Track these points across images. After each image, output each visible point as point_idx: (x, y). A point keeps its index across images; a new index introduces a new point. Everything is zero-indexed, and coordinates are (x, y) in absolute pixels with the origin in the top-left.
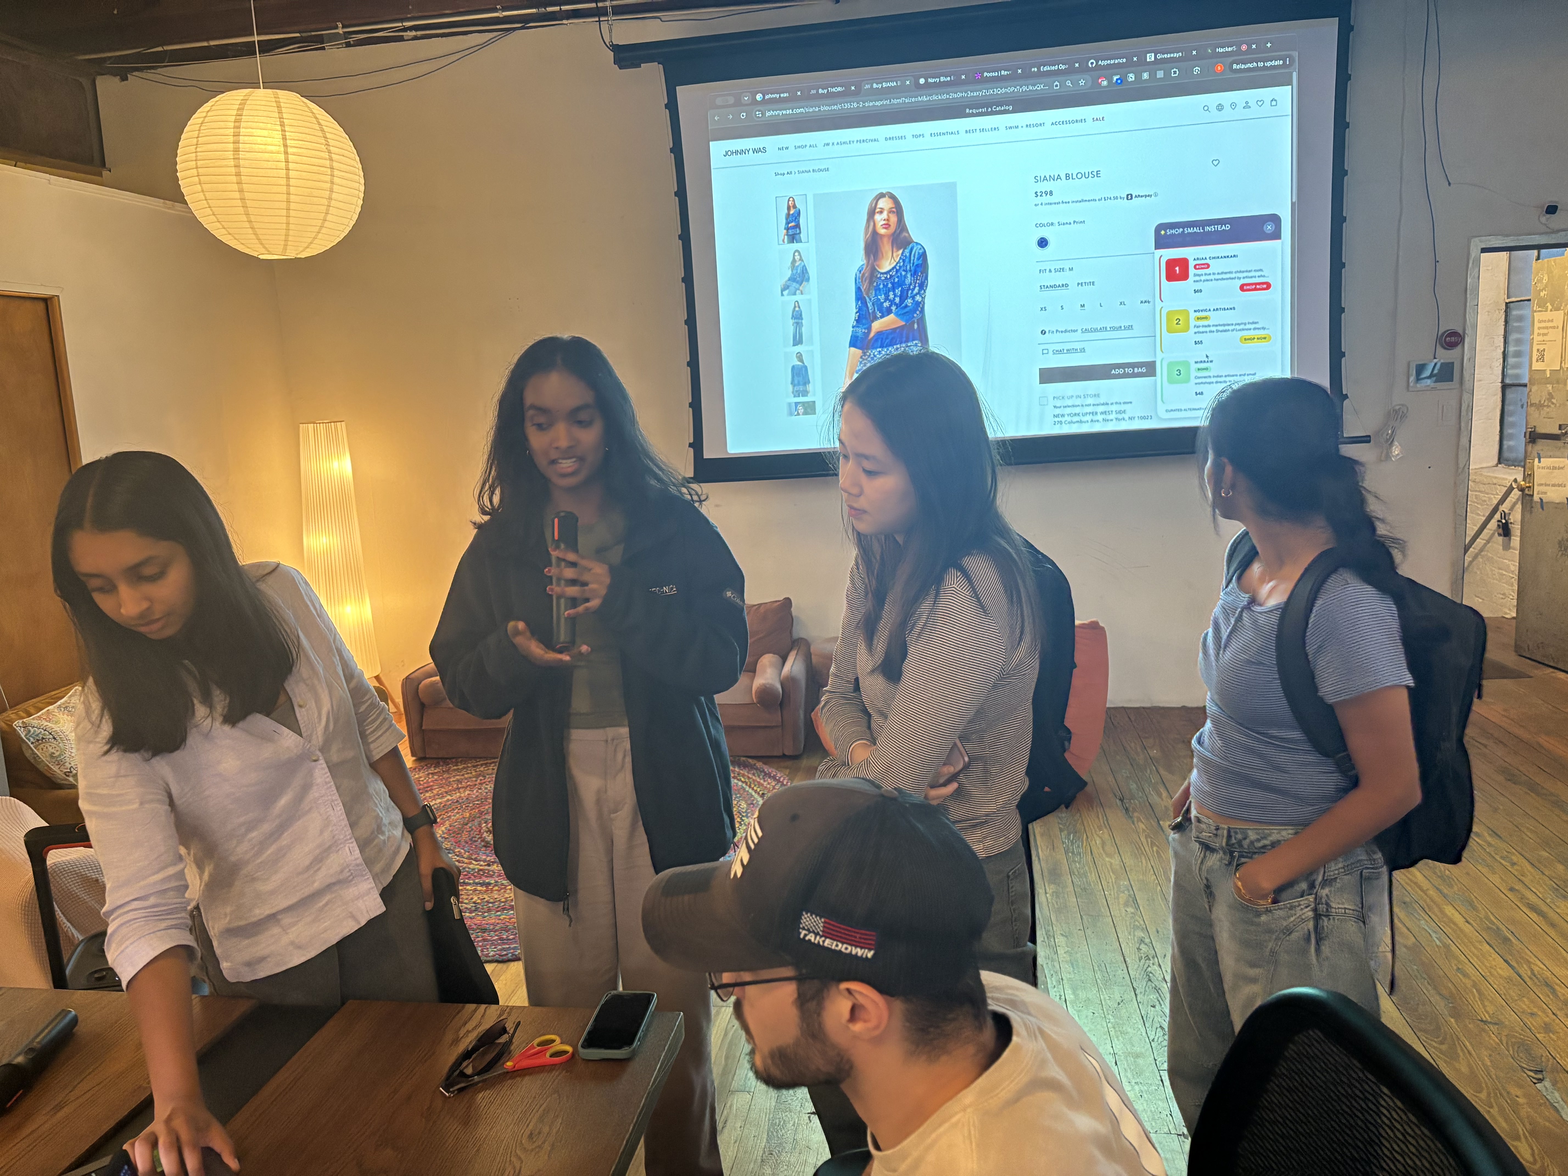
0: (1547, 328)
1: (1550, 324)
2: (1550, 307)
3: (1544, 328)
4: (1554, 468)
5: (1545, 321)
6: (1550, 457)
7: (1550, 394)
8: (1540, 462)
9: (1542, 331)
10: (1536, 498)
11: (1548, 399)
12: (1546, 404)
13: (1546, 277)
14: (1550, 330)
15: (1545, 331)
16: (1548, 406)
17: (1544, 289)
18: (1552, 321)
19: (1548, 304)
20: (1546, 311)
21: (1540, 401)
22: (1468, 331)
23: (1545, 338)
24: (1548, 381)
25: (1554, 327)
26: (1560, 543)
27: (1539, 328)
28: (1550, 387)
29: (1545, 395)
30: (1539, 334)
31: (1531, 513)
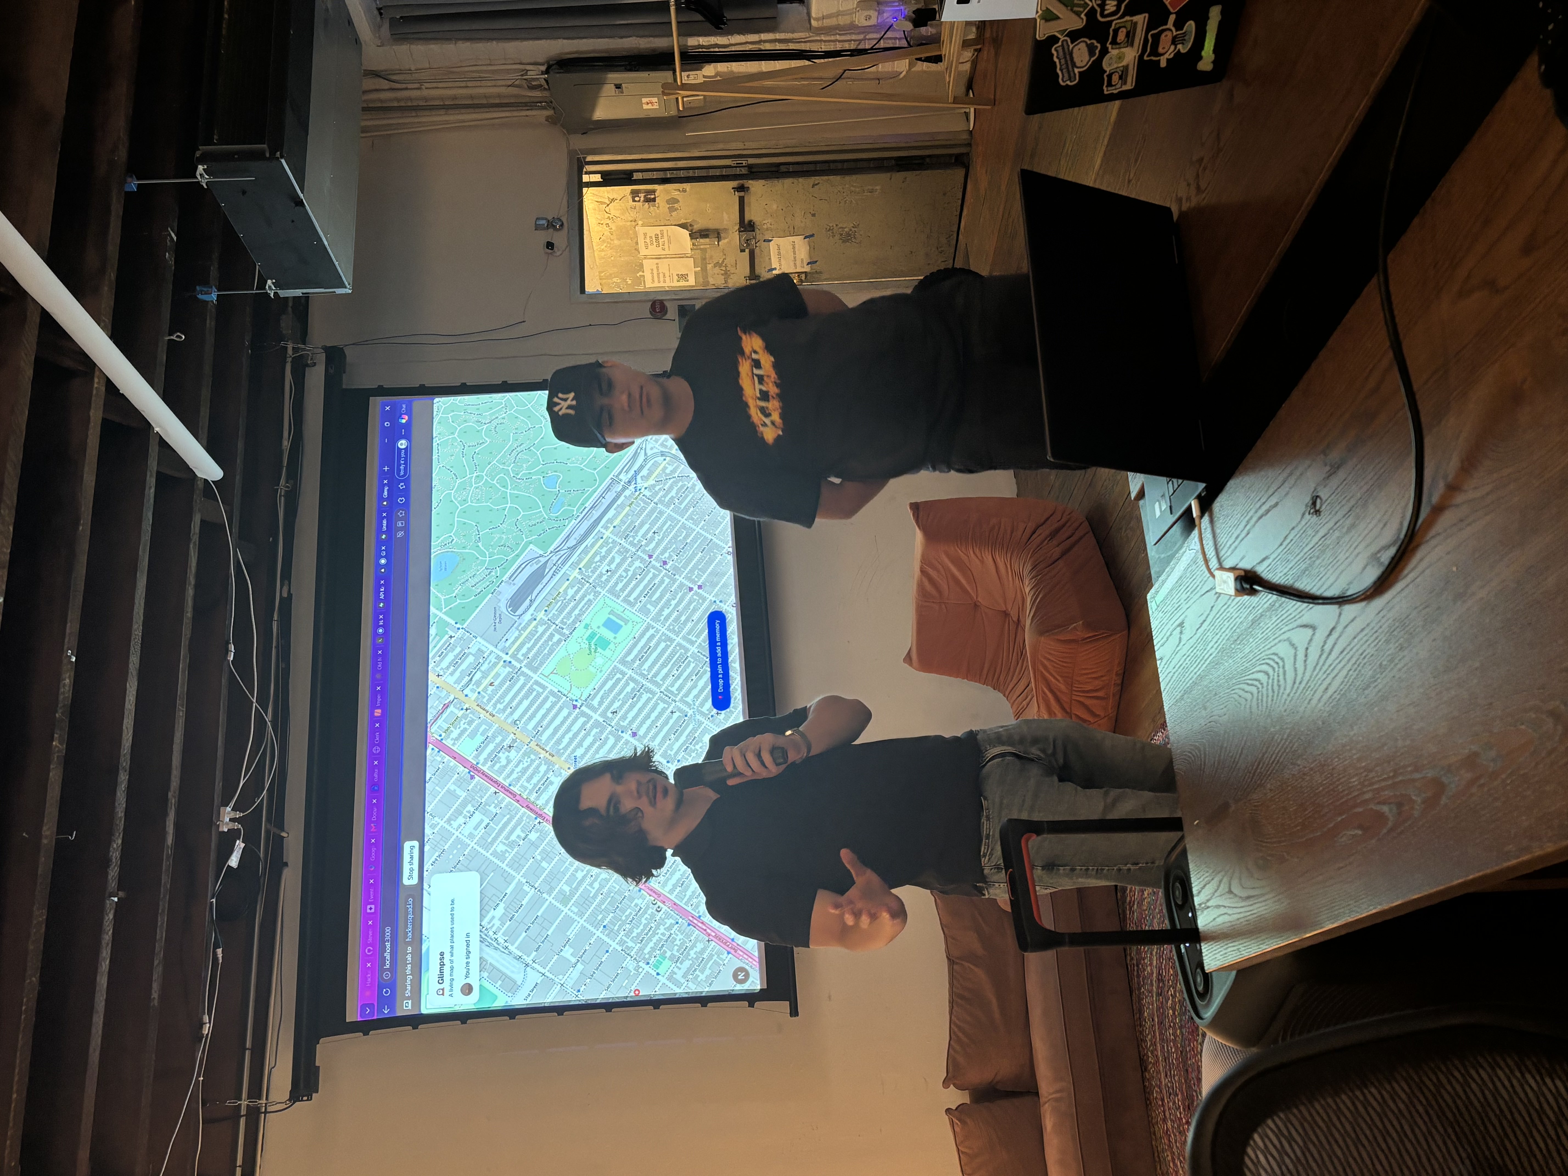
0: (658, 274)
1: (655, 272)
2: (641, 273)
3: (659, 277)
4: (779, 254)
5: (653, 277)
6: (770, 259)
7: (715, 266)
8: (775, 269)
9: (662, 279)
10: (807, 269)
11: (720, 267)
12: (724, 269)
13: (615, 280)
14: (660, 271)
15: (661, 275)
16: (726, 266)
17: (625, 280)
18: (652, 270)
19: (638, 275)
20: (644, 276)
21: (722, 274)
22: (652, 297)
23: (667, 275)
24: (704, 269)
25: (658, 268)
26: (844, 242)
27: (659, 282)
28: (709, 267)
29: (717, 270)
30: (665, 282)
31: (821, 273)
